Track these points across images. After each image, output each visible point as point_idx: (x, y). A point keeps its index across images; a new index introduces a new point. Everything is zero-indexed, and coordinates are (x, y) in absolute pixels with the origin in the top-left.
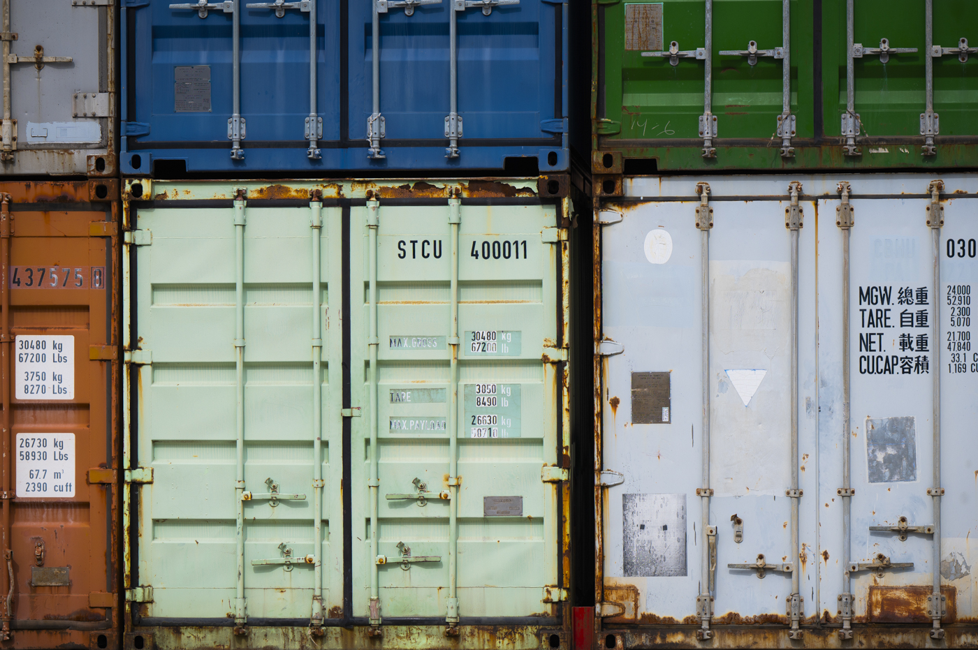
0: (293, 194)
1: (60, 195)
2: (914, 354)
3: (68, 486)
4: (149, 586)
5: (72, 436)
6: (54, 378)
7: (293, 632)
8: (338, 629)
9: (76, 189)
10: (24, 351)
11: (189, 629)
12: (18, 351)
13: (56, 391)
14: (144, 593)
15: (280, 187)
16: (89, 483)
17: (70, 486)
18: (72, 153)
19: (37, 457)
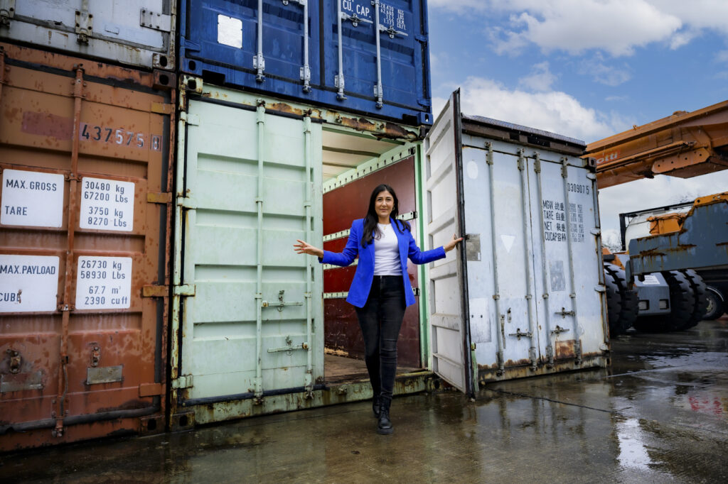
0: (293, 111)
1: (127, 78)
2: (561, 232)
3: (124, 299)
4: (190, 375)
5: (129, 260)
6: (116, 214)
7: (292, 397)
8: (320, 391)
9: (141, 77)
10: (89, 190)
11: (220, 405)
12: (84, 190)
13: (117, 223)
14: (186, 381)
15: (286, 105)
16: (142, 296)
17: (126, 299)
18: (138, 51)
19: (97, 275)
